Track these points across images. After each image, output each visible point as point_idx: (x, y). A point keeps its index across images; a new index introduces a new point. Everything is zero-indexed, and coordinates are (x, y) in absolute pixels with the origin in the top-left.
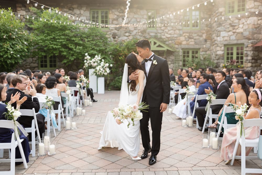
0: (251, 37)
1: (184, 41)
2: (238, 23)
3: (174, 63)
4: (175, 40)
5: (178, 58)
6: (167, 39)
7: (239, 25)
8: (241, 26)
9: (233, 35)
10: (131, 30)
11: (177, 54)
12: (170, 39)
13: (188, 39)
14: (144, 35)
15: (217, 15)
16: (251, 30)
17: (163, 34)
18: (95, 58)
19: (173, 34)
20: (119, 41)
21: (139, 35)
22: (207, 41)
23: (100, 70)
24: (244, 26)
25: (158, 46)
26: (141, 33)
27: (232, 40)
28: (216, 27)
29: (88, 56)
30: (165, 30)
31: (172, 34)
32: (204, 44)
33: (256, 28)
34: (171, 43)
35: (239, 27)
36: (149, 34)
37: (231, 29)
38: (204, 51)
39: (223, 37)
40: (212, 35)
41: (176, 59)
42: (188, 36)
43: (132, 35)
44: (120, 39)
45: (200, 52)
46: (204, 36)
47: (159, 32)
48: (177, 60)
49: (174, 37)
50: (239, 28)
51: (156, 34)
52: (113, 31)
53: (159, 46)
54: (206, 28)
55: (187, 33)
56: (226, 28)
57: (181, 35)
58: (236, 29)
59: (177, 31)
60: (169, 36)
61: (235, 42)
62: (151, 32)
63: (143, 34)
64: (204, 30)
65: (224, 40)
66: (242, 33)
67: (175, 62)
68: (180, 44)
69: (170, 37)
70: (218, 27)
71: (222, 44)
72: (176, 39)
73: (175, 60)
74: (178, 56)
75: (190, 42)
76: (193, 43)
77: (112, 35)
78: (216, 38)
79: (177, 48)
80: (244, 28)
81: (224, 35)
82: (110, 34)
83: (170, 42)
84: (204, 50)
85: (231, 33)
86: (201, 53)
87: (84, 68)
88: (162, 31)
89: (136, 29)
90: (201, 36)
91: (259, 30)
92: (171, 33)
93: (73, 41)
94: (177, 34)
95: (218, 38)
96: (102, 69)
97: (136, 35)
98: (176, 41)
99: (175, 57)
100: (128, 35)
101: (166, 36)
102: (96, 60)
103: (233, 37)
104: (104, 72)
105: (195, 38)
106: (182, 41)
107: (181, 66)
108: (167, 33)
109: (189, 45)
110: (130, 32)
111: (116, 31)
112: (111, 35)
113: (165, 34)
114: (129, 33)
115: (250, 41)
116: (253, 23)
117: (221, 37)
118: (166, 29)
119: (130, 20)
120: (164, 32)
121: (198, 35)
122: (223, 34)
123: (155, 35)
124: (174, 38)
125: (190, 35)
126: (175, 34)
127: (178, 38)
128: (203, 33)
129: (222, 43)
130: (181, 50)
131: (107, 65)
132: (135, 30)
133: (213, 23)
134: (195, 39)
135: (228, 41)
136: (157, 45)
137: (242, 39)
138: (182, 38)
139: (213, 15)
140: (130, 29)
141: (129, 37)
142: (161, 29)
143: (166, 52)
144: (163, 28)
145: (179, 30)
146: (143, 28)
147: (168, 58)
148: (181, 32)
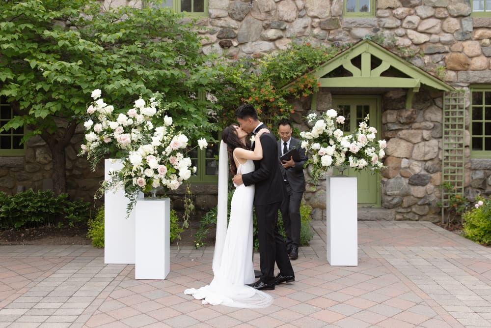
1: (478, 56)
3: (441, 137)
4: (447, 52)
5: (458, 116)
6: (415, 49)
10: (286, 18)
11: (453, 103)
12: (425, 51)
13: (490, 50)
14: (331, 37)
17: (400, 31)
18: (132, 112)
19: (436, 34)
20: (241, 55)
21: (315, 36)
23: (147, 167)
25: (384, 74)
26: (323, 29)
29: (100, 103)
30: (409, 18)
31: (432, 31)
34: (430, 64)
36: (349, 30)
41: (450, 123)
42: (489, 38)
43: (289, 35)
44: (247, 48)
47: (386, 26)
48: (454, 126)
49: (440, 42)
51: (376, 30)
52: (221, 23)
53: (392, 72)
55: (487, 28)
57: (465, 36)
59: (453, 23)
60: (423, 38)
62: (360, 26)
63: (329, 30)
67: (446, 133)
68: (465, 66)
69: (425, 43)
72: (447, 48)
73: (447, 126)
74: (457, 110)
77: (218, 38)
79: (453, 83)
82: (212, 33)
83: (427, 59)
87: (83, 152)
89: (302, 13)
92: (427, 29)
93: (51, 40)
94: (452, 33)
96: (153, 162)
97: (302, 34)
98: (447, 56)
99: (447, 113)
100: (274, 37)
101: (412, 40)
102: (134, 119)
104: (167, 177)
106: (471, 57)
107: (466, 146)
108: (416, 29)
110: (282, 25)
111: (233, 23)
112: (214, 38)
113: (409, 31)
114: (278, 28)
118: (410, 15)
120: (404, 25)
123: (373, 34)
124: (440, 45)
126: (443, 31)
127: (457, 46)
130: (468, 91)
131: (182, 140)
132: (300, 17)
136: (384, 67)
138: (471, 47)
140: (281, 14)
141: (277, 43)
142: (394, 16)
143: (416, 94)
144: (400, 11)
145: (460, 17)
146: (328, 11)
147: (419, 118)
148: (468, 25)
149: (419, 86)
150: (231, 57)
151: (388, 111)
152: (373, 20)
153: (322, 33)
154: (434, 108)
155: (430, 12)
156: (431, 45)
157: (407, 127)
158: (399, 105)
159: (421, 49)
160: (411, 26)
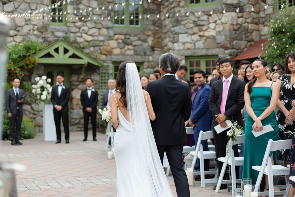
0: (228, 45)
1: (116, 48)
2: (206, 21)
3: (99, 88)
4: (101, 46)
6: (86, 44)
7: (209, 24)
8: (212, 25)
9: (200, 40)
10: (19, 25)
11: (104, 71)
12: (91, 44)
13: (122, 45)
14: (43, 36)
15: (173, 6)
16: (228, 33)
17: (79, 34)
19: (96, 36)
21: (35, 35)
22: (155, 49)
24: (217, 26)
25: (71, 57)
26: (39, 31)
27: (198, 49)
28: (171, 25)
30: (83, 28)
31: (94, 35)
32: (150, 55)
33: (235, 30)
34: (93, 52)
35: (209, 28)
36: (53, 33)
37: (196, 30)
38: (150, 68)
39: (184, 43)
40: (163, 40)
41: (103, 81)
42: (122, 40)
43: (21, 34)
45: (144, 68)
46: (150, 41)
47: (72, 31)
49: (98, 40)
50: (209, 30)
51: (67, 33)
53: (74, 56)
54: (152, 28)
55: (121, 34)
56: (188, 29)
57: (110, 38)
58: (204, 31)
59: (104, 31)
60: (90, 38)
61: (204, 52)
62: (58, 31)
63: (42, 32)
64: (150, 30)
65: (186, 48)
66: (214, 38)
67: (102, 86)
68: (110, 53)
69: (91, 41)
70: (173, 26)
71: (182, 55)
72: (101, 44)
73: (102, 83)
74: (106, 75)
75: (126, 51)
76: (131, 52)
78: (170, 45)
79: (104, 61)
80: (217, 29)
81: (184, 41)
83: (92, 49)
84: (150, 66)
85: (195, 37)
86: (145, 70)
88: (78, 30)
89: (28, 22)
90: (145, 41)
91: (240, 33)
92: (92, 34)
94: (104, 36)
95: (176, 45)
97: (28, 34)
98: (102, 48)
99: (102, 77)
100: (13, 35)
101: (84, 39)
103: (200, 44)
105: (134, 43)
106: (113, 49)
108: (86, 34)
109: (125, 56)
113: (83, 35)
114: (15, 30)
115: (227, 52)
116: (230, 23)
117: (180, 44)
118: (83, 26)
119: (16, 6)
120: (81, 31)
121: (139, 39)
122: (183, 38)
123: (65, 35)
124: (98, 42)
125: (125, 38)
126: (100, 35)
127: (106, 43)
128: (148, 36)
129: (181, 53)
130: (111, 65)
132: (27, 24)
133: (165, 20)
134: (135, 46)
135: (193, 51)
136: (70, 53)
137: (214, 48)
138: (113, 44)
139: (164, 5)
140: (17, 22)
141: (15, 38)
142: (76, 26)
143: (86, 67)
144: (79, 24)
145: (108, 28)
146: (42, 22)
148: (111, 33)
149: (87, 63)
151: (73, 75)
152: (65, 28)
153: (39, 34)
154: (95, 74)
155: (93, 25)
156: (94, 42)
157: (82, 83)
158: (78, 72)
159: (89, 44)
160: (84, 32)
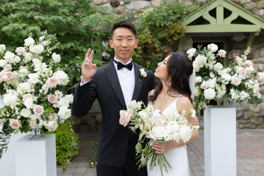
18: (19, 50)
53: (240, 20)
141: (152, 2)
143: (257, 36)
147: (256, 55)
149: (260, 30)
150: (119, 13)
158: (242, 46)
